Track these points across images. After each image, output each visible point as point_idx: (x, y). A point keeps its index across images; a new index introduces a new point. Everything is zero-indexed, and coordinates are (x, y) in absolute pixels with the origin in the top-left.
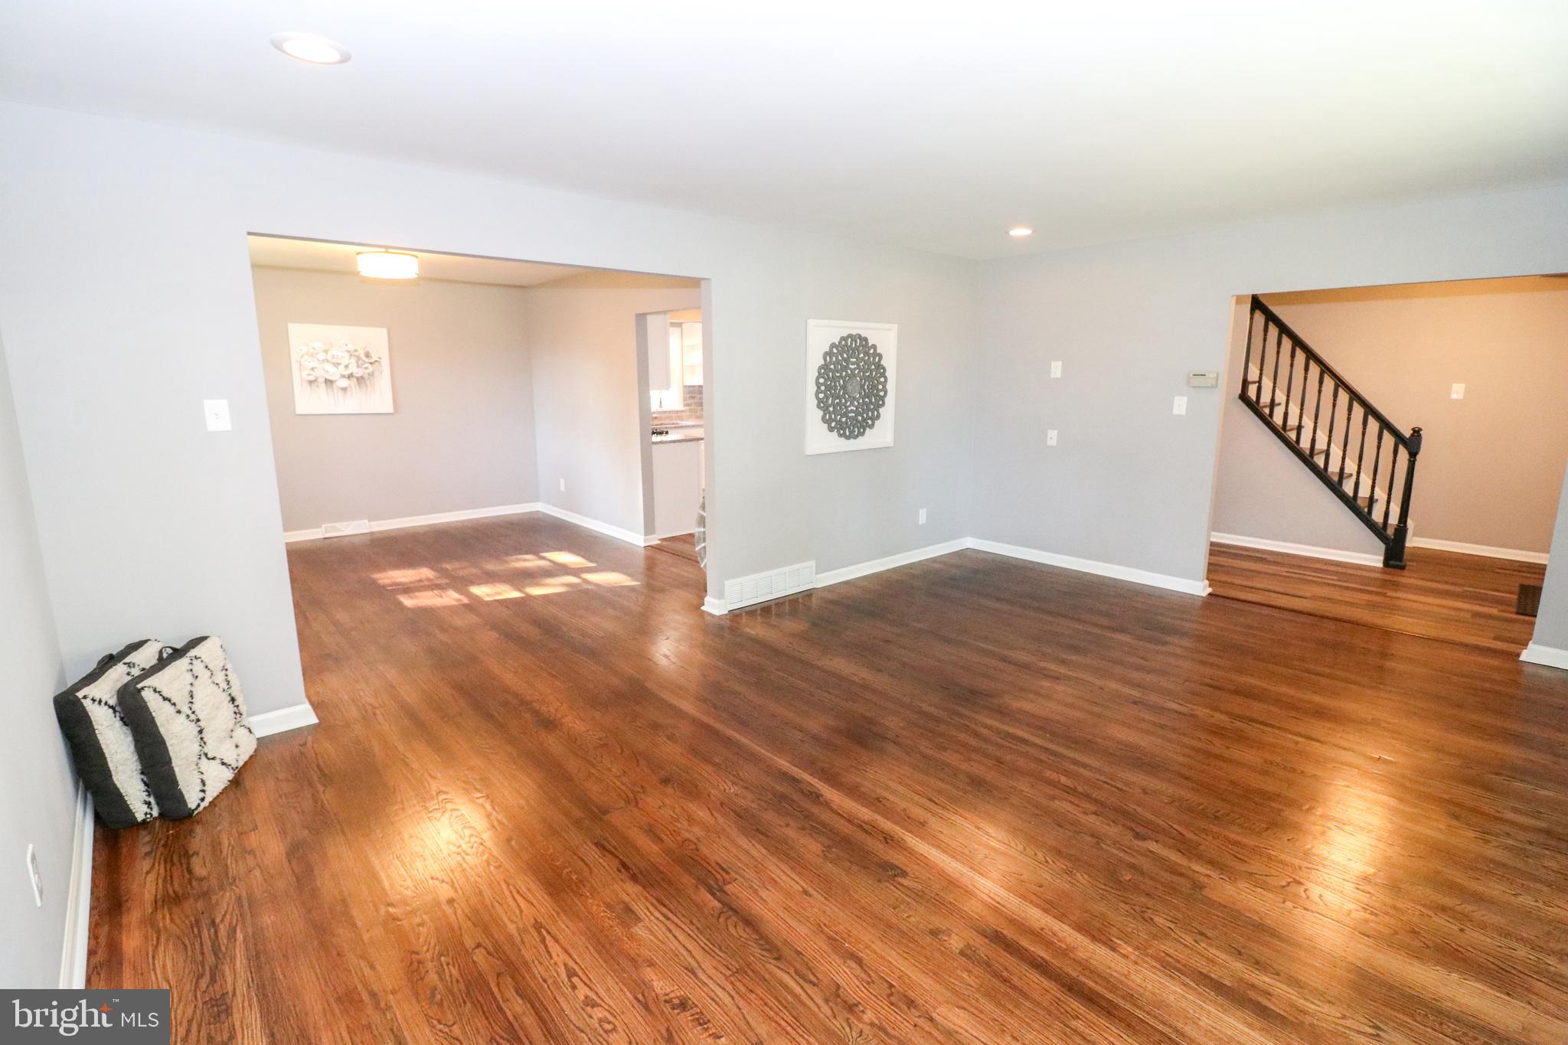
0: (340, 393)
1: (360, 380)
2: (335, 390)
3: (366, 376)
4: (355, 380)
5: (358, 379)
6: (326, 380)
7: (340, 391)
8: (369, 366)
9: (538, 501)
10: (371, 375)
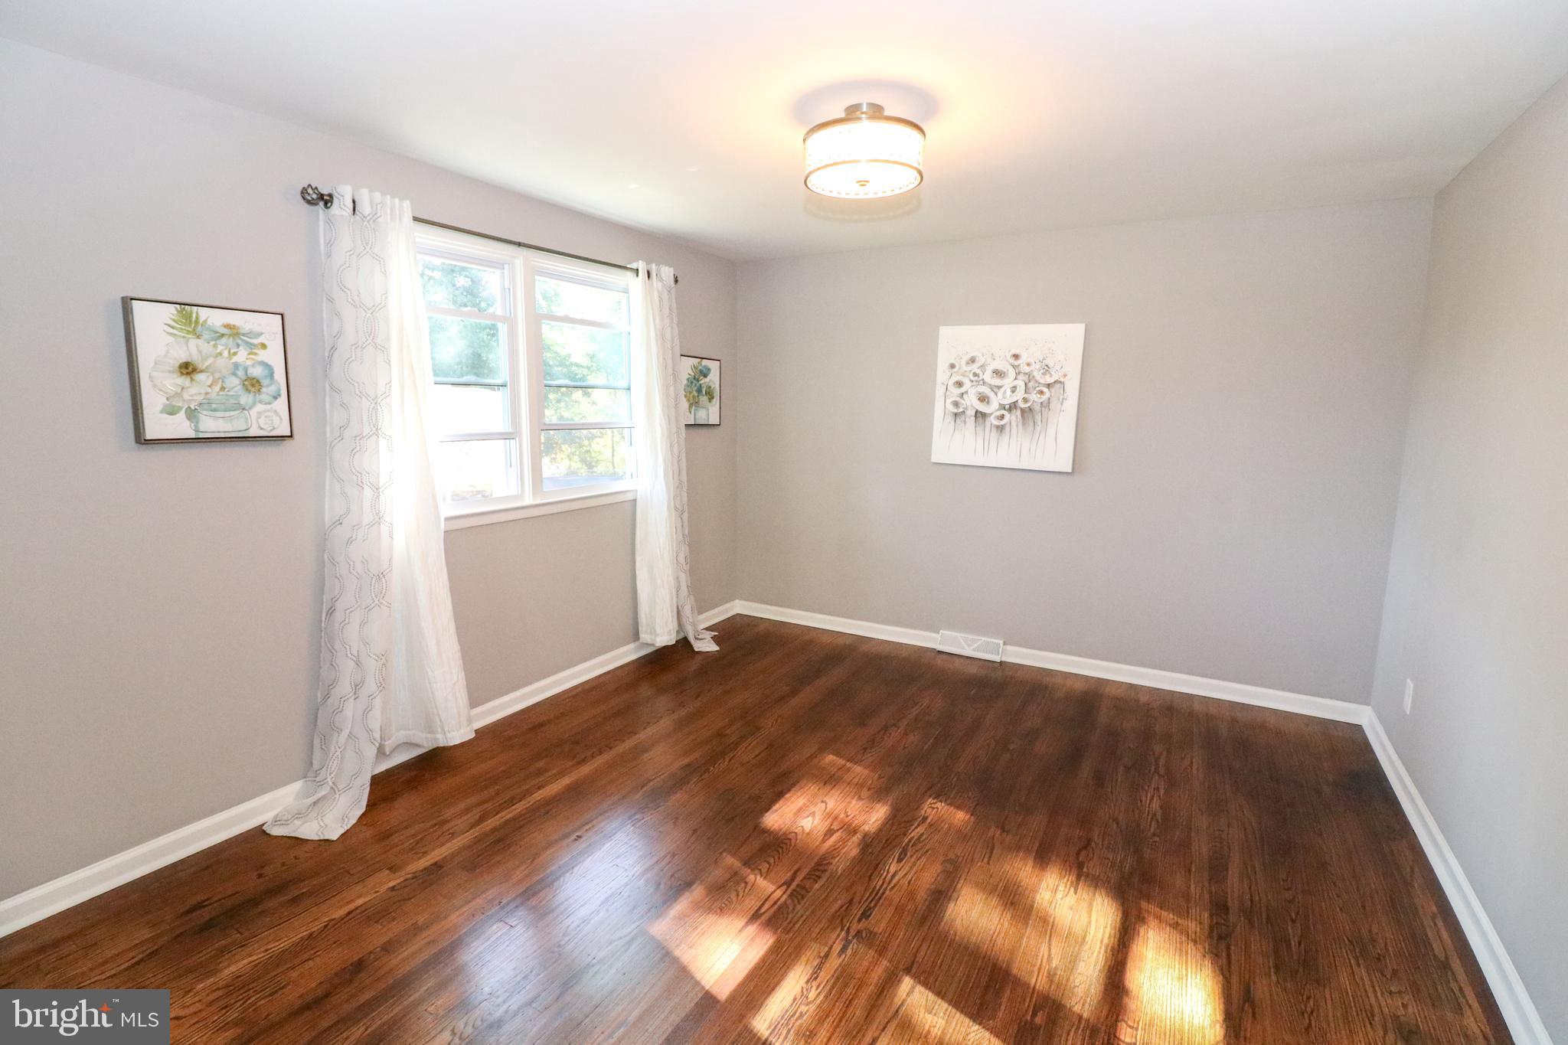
0: (994, 434)
1: (1027, 414)
2: (987, 430)
3: (1037, 407)
4: (1019, 413)
5: (1023, 411)
6: (977, 412)
7: (994, 430)
8: (1045, 390)
9: (1368, 704)
10: (1046, 405)
